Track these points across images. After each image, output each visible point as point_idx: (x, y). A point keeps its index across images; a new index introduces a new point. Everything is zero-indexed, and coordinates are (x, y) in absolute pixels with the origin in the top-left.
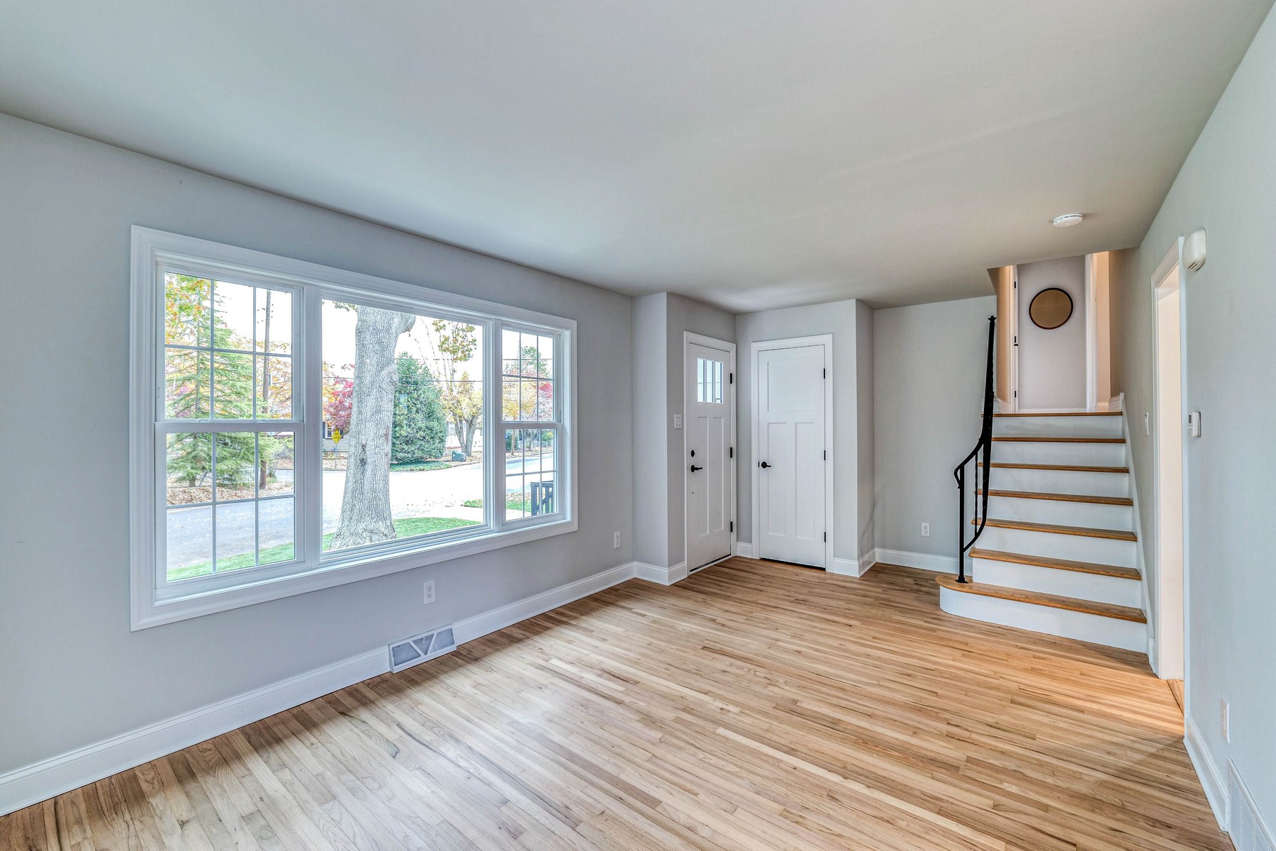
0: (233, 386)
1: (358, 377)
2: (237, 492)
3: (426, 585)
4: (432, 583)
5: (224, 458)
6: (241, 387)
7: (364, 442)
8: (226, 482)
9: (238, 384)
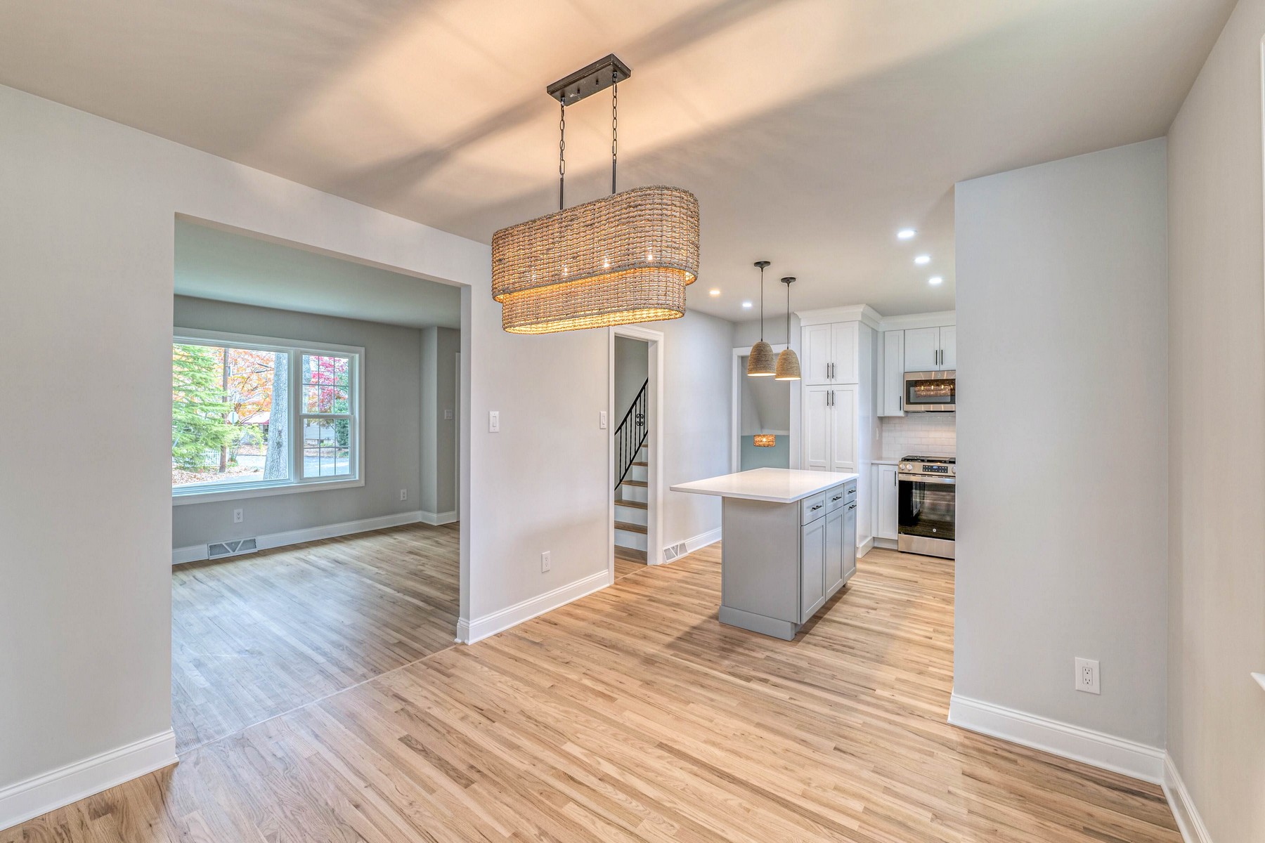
0: (193, 377)
1: (276, 375)
2: (197, 474)
3: (236, 511)
4: (241, 511)
5: (184, 444)
6: (201, 378)
7: (280, 428)
8: (188, 466)
9: (198, 375)
